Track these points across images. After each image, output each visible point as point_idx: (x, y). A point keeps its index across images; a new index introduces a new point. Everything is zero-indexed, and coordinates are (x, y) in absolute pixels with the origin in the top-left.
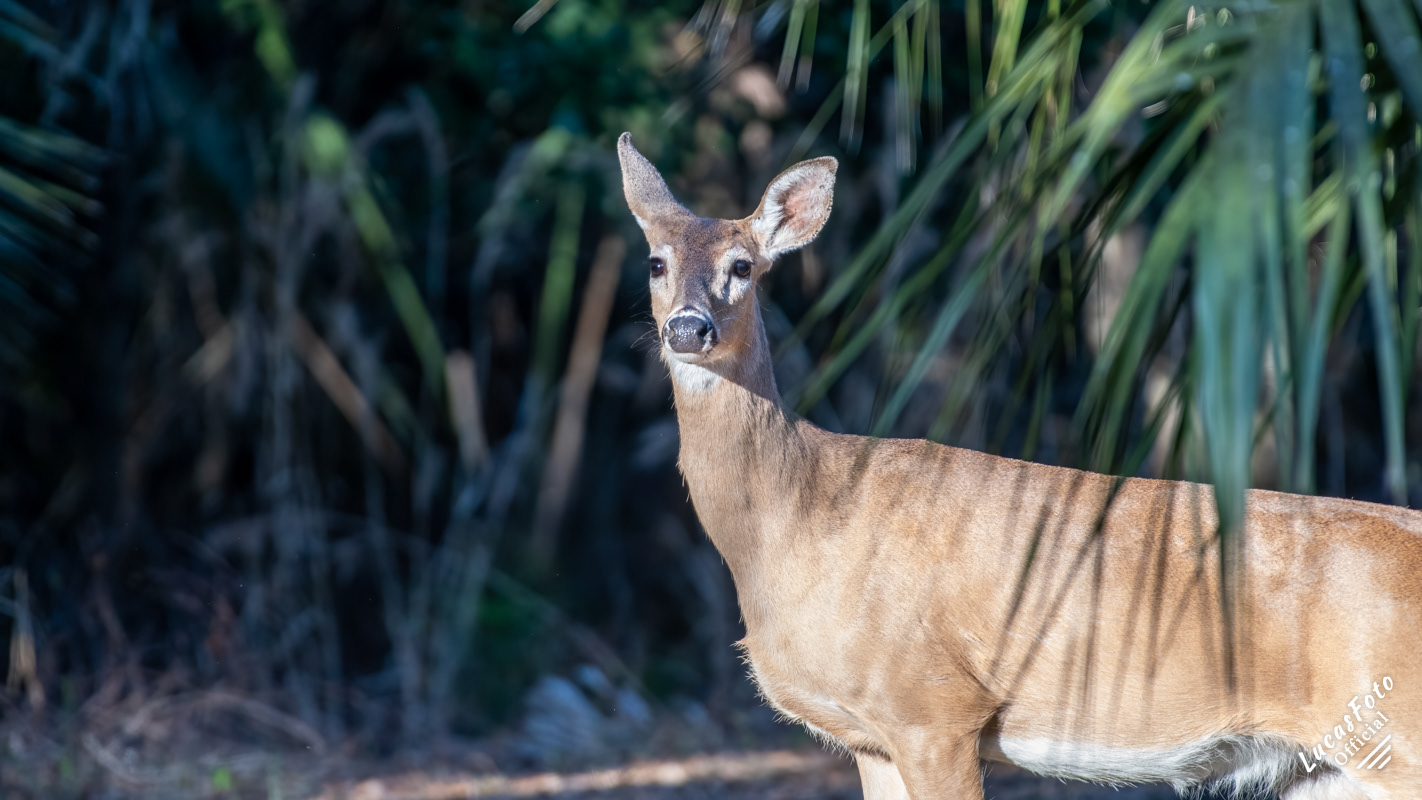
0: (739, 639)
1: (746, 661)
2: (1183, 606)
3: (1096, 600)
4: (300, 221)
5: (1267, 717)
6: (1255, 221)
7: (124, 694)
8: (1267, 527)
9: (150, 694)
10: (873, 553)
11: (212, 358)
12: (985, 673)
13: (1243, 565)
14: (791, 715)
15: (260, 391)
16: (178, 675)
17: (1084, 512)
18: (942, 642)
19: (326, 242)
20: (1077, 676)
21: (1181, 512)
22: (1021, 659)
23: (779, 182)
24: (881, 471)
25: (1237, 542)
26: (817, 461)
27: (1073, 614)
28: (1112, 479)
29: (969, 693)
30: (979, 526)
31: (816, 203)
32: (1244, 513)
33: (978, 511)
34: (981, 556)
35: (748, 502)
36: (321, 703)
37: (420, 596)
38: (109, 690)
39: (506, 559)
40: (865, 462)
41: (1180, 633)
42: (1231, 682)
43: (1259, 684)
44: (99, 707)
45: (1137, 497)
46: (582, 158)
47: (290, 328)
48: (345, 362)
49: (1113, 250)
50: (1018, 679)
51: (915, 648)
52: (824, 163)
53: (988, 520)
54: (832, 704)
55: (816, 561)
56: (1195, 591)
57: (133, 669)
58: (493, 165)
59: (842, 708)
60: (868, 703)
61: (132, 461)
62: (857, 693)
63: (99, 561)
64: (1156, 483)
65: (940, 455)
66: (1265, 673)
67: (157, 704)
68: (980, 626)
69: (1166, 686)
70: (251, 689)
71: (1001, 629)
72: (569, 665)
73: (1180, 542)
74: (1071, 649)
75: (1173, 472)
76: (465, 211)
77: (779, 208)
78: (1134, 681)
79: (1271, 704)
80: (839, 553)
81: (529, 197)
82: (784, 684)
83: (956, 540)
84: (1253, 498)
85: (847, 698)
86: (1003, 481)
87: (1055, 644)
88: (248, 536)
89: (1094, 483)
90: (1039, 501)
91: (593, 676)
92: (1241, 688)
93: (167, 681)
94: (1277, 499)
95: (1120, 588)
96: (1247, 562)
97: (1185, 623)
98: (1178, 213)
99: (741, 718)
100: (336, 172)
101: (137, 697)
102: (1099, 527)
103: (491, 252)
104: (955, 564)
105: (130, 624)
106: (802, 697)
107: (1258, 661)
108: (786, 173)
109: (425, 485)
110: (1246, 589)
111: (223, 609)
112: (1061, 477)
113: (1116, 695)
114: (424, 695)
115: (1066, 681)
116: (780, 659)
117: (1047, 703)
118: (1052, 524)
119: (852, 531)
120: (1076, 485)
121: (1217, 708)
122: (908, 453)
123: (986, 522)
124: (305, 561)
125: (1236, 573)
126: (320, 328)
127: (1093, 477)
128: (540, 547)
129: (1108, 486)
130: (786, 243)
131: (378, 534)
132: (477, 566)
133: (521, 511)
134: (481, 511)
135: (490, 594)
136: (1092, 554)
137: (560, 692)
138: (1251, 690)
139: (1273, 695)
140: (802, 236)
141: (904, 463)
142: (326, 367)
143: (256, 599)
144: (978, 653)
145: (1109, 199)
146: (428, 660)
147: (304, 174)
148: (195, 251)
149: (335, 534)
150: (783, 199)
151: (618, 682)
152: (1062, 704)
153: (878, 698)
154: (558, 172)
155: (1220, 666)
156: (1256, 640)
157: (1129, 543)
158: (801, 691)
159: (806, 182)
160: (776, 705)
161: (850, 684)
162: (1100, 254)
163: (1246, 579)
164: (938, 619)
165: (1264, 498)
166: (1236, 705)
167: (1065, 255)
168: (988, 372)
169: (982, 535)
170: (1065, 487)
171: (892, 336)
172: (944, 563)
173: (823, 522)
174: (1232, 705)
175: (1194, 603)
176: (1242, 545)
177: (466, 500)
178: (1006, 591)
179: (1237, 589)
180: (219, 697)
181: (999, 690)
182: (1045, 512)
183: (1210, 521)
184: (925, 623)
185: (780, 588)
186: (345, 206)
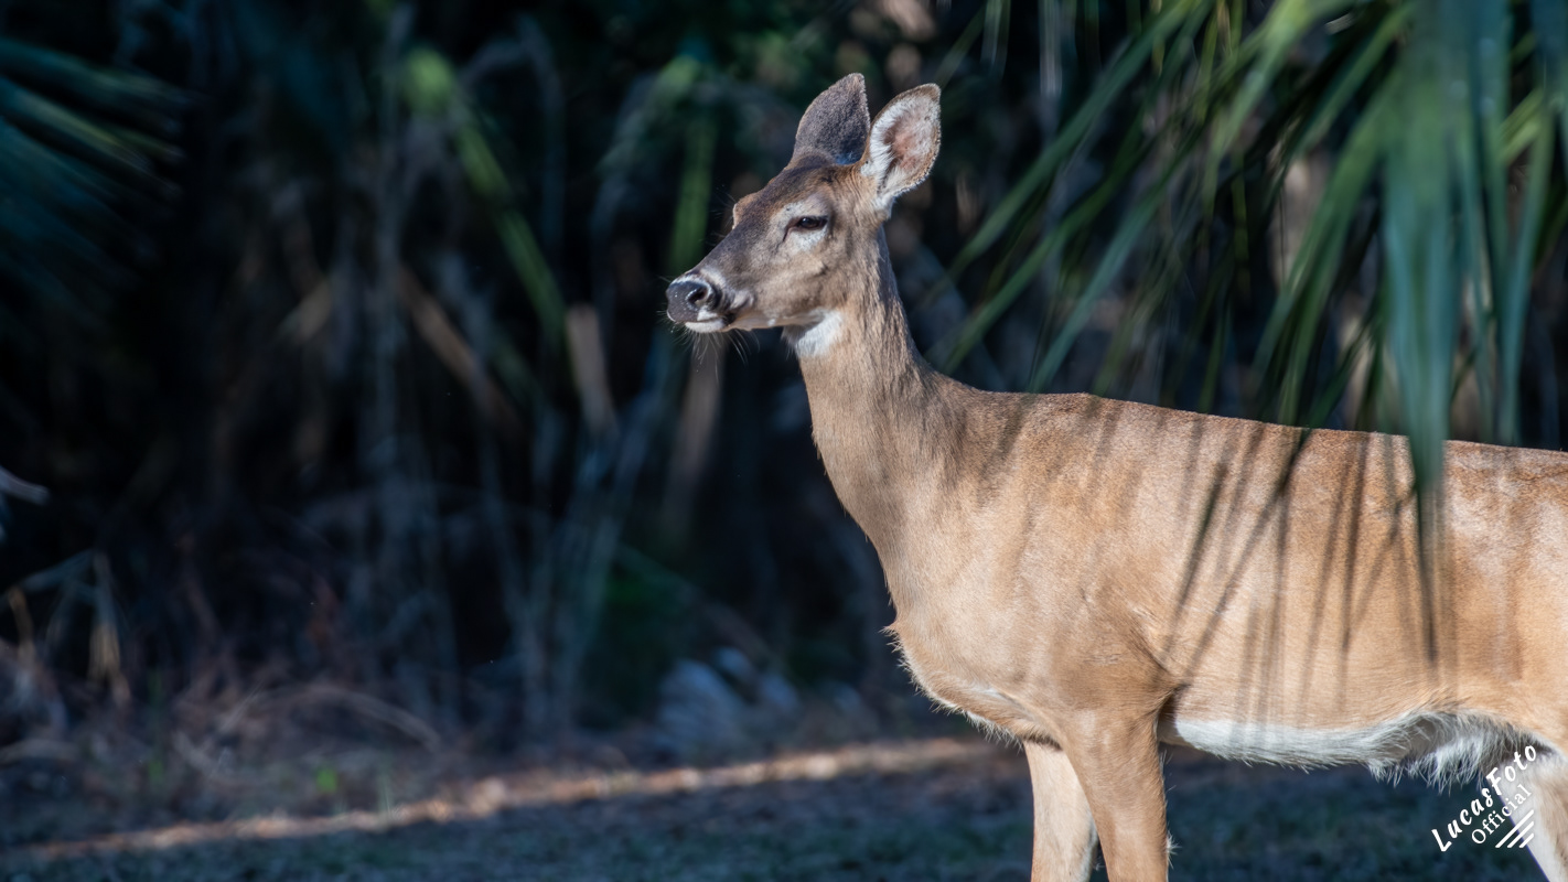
0: (888, 624)
1: (897, 648)
2: (1376, 573)
3: (1281, 568)
4: (402, 163)
5: (1473, 694)
6: (1449, 143)
7: (218, 688)
8: (1467, 484)
9: (246, 688)
10: (1029, 525)
11: (310, 317)
12: (1160, 650)
13: (1442, 527)
14: (951, 705)
15: (361, 352)
16: (277, 666)
17: (1265, 469)
18: (1111, 620)
19: (430, 186)
20: (1260, 652)
21: (1374, 470)
22: (1198, 635)
23: (882, 119)
24: (1035, 432)
25: (1435, 501)
26: (964, 427)
27: (1254, 585)
28: (1296, 432)
29: (1143, 673)
30: (1146, 489)
31: (925, 137)
32: (1443, 470)
33: (1145, 473)
34: (1148, 522)
35: (885, 477)
36: (435, 694)
37: (543, 574)
38: (201, 684)
39: (636, 533)
40: (1018, 424)
41: (1373, 603)
42: (1432, 653)
43: (1462, 657)
44: (190, 703)
45: (1325, 451)
46: (711, 90)
47: (393, 281)
48: (455, 319)
49: (1297, 176)
50: (1197, 658)
51: (1079, 626)
52: (925, 91)
53: (1156, 482)
54: (993, 691)
55: (966, 536)
56: (1390, 557)
57: (226, 660)
58: (613, 98)
59: (1004, 696)
60: (1030, 688)
61: (223, 432)
62: (1019, 678)
63: (187, 542)
64: (1346, 435)
65: (1105, 412)
66: (1468, 646)
67: (253, 699)
68: (1150, 600)
69: (1358, 660)
70: (357, 680)
71: (1175, 603)
72: (706, 649)
73: (1371, 504)
74: (1253, 620)
75: (1365, 423)
76: (583, 151)
77: (887, 148)
78: (1326, 657)
79: (1476, 678)
80: (992, 527)
81: (653, 132)
82: (939, 672)
83: (1123, 506)
84: (1452, 452)
85: (1008, 684)
86: (1173, 438)
87: (1236, 617)
88: (352, 513)
89: (1276, 437)
90: (1214, 458)
91: (733, 660)
92: (1441, 661)
93: (263, 674)
94: (1478, 452)
95: (1304, 555)
96: (1446, 523)
97: (1378, 592)
98: (1364, 136)
99: (898, 703)
100: (441, 108)
101: (231, 692)
102: (1283, 486)
103: (613, 194)
104: (1120, 534)
105: (224, 612)
106: (961, 686)
107: (1460, 632)
108: (887, 108)
109: (545, 451)
110: (1446, 551)
111: (324, 592)
112: (1238, 431)
113: (1307, 673)
114: (549, 684)
115: (1248, 657)
116: (934, 646)
117: (1229, 681)
118: (1230, 484)
119: (1005, 501)
120: (1256, 441)
121: (1415, 683)
122: (1067, 411)
123: (1154, 485)
124: (414, 538)
125: (1435, 534)
126: (427, 283)
127: (1275, 430)
128: (674, 519)
129: (1291, 440)
130: (898, 185)
131: (494, 508)
132: (605, 542)
133: (651, 480)
134: (607, 481)
135: (618, 571)
136: (1275, 518)
137: (697, 679)
138: (1453, 664)
139: (1477, 668)
140: (915, 175)
141: (1064, 422)
142: (434, 324)
143: (361, 582)
144: (1151, 628)
145: (1290, 124)
146: (551, 646)
147: (405, 110)
148: (287, 199)
149: (446, 508)
150: (889, 138)
151: (761, 666)
152: (1245, 682)
153: (1042, 682)
154: (686, 105)
155: (1419, 638)
156: (1459, 610)
157: (1314, 504)
158: (958, 679)
159: (910, 116)
160: (933, 694)
161: (1010, 669)
162: (1281, 182)
163: (1446, 541)
164: (1104, 593)
165: (1463, 451)
166: (1436, 680)
167: (1239, 189)
168: (1158, 316)
169: (1149, 499)
170: (1244, 443)
171: (1054, 280)
172: (1108, 532)
173: (971, 494)
174: (1434, 680)
175: (1389, 567)
176: (1440, 505)
177: (590, 468)
178: (1180, 560)
179: (1435, 552)
180: (322, 690)
181: (1176, 668)
182: (1222, 472)
183: (1404, 478)
184: (1090, 600)
185: (928, 569)
186: (452, 146)
